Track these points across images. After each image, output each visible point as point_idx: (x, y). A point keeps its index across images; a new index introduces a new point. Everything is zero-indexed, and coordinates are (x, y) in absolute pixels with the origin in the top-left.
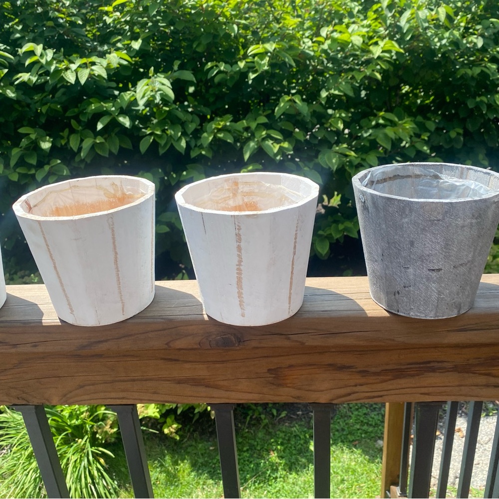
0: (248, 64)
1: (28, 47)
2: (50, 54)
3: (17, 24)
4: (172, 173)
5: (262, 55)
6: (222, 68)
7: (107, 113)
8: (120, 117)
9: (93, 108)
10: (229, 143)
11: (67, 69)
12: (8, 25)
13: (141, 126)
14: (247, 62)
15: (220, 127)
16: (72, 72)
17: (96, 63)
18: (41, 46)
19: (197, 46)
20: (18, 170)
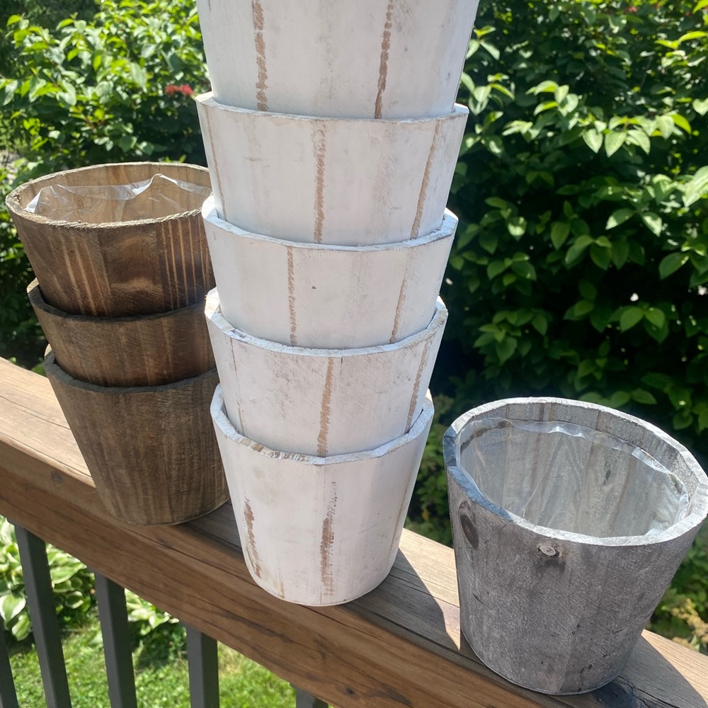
1: (546, 86)
2: (573, 101)
3: (526, 49)
4: (691, 317)
7: (628, 205)
8: (648, 215)
9: (610, 193)
11: (591, 126)
12: (511, 47)
13: (668, 234)
16: (597, 133)
17: (635, 127)
18: (566, 88)
20: (467, 255)
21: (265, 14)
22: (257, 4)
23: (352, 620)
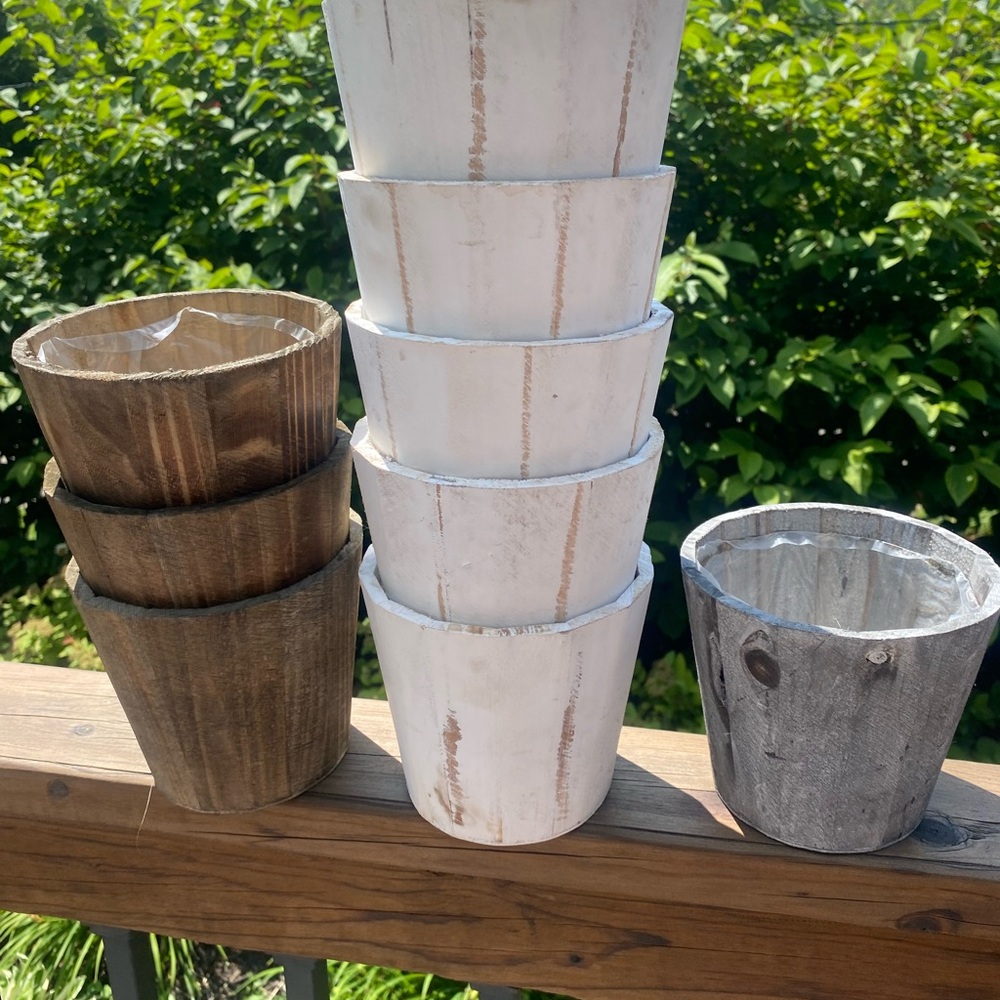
0: (880, 238)
4: (682, 444)
5: (912, 224)
6: (829, 243)
10: (825, 393)
14: (878, 235)
15: (810, 359)
19: (764, 195)
21: (489, 61)
22: (477, 48)
23: (595, 845)
